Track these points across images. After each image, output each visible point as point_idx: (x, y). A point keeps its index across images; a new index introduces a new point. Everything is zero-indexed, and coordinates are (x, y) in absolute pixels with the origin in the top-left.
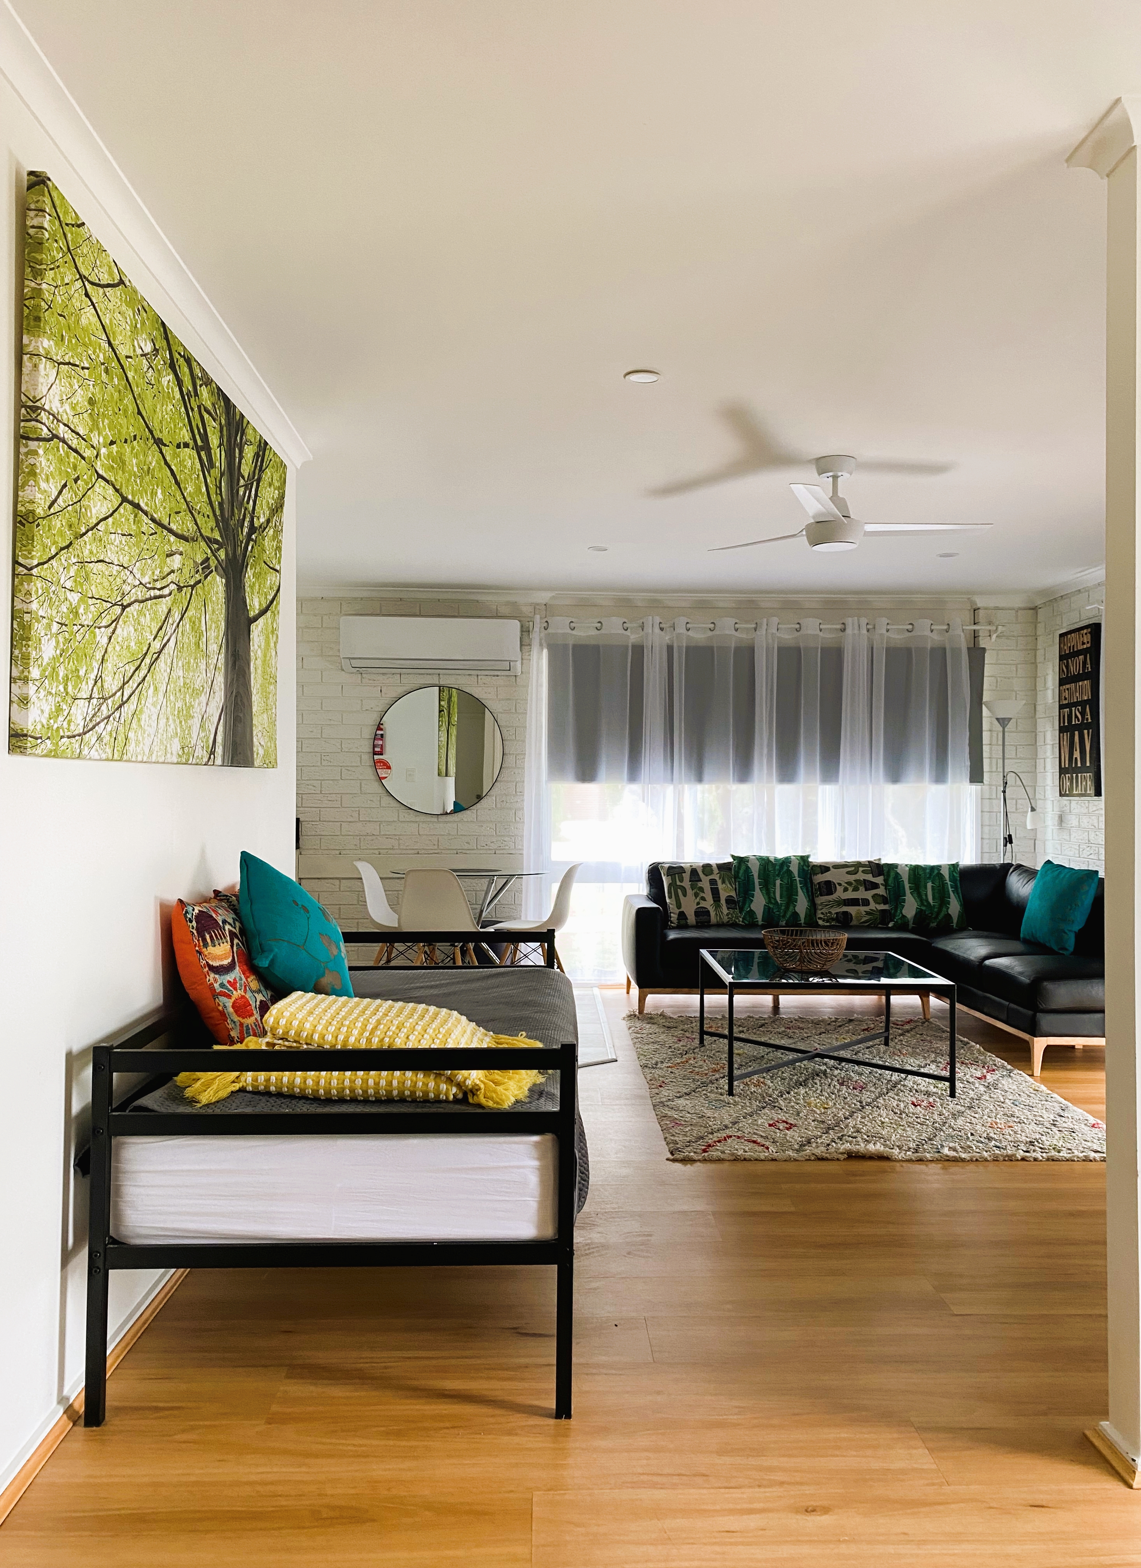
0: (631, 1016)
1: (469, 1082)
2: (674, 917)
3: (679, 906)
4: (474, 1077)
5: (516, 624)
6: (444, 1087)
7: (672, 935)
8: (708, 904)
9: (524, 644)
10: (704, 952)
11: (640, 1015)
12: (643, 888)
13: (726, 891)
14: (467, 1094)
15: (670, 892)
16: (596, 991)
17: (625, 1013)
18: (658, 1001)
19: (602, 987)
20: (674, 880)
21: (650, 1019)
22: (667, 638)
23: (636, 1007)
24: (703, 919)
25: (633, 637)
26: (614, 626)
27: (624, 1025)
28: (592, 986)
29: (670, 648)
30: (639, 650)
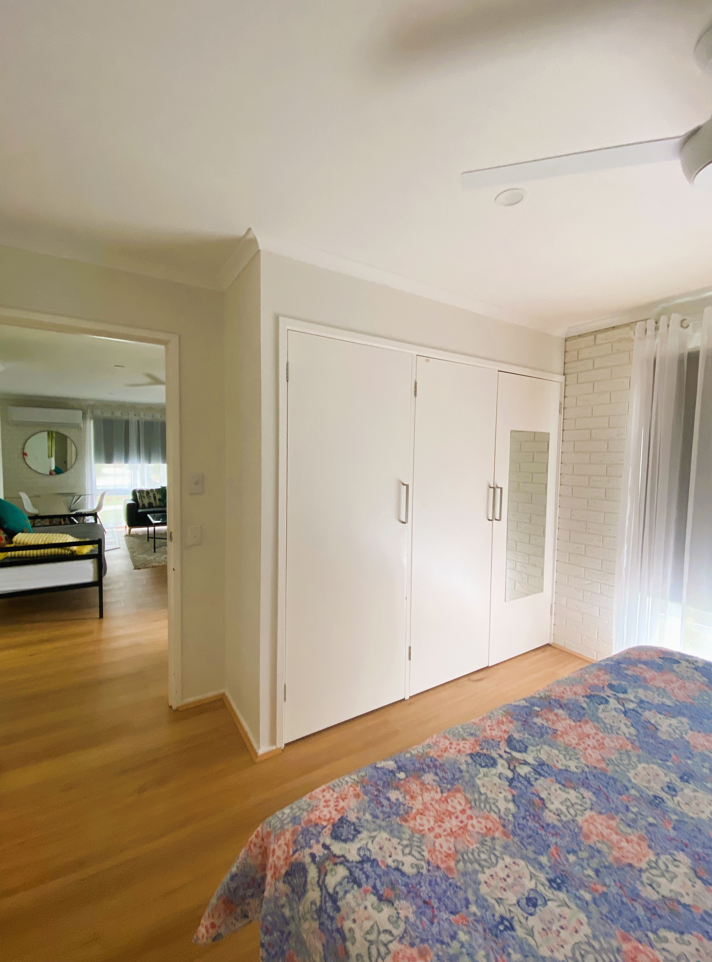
0: (126, 536)
1: (73, 550)
2: (141, 505)
3: (142, 501)
4: (75, 548)
5: (81, 412)
6: (66, 551)
7: (140, 511)
8: (152, 501)
9: (84, 417)
10: (149, 515)
11: (130, 535)
12: (131, 497)
13: (158, 496)
14: (73, 552)
15: (139, 499)
16: (114, 529)
17: (124, 534)
18: (134, 530)
19: (116, 528)
20: (140, 494)
21: (133, 536)
22: (137, 418)
23: (128, 533)
24: (150, 505)
25: (125, 417)
26: (118, 414)
27: (123, 538)
28: (113, 528)
29: (138, 422)
30: (127, 423)
